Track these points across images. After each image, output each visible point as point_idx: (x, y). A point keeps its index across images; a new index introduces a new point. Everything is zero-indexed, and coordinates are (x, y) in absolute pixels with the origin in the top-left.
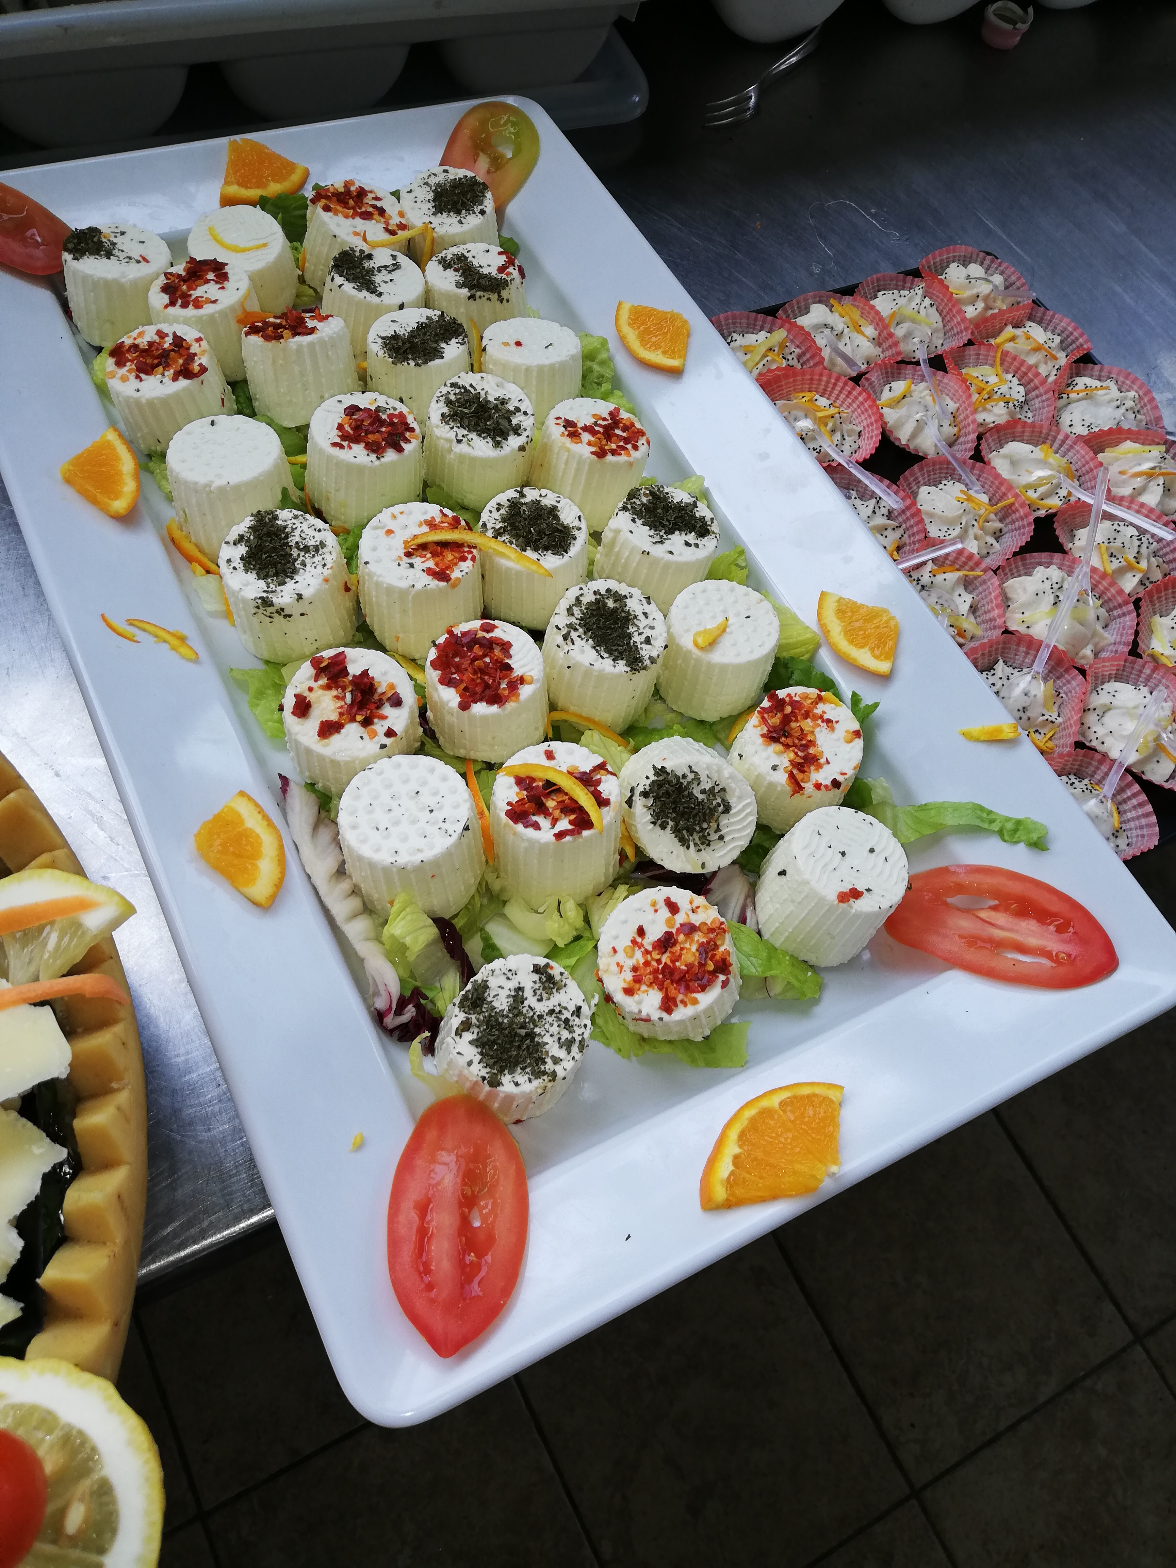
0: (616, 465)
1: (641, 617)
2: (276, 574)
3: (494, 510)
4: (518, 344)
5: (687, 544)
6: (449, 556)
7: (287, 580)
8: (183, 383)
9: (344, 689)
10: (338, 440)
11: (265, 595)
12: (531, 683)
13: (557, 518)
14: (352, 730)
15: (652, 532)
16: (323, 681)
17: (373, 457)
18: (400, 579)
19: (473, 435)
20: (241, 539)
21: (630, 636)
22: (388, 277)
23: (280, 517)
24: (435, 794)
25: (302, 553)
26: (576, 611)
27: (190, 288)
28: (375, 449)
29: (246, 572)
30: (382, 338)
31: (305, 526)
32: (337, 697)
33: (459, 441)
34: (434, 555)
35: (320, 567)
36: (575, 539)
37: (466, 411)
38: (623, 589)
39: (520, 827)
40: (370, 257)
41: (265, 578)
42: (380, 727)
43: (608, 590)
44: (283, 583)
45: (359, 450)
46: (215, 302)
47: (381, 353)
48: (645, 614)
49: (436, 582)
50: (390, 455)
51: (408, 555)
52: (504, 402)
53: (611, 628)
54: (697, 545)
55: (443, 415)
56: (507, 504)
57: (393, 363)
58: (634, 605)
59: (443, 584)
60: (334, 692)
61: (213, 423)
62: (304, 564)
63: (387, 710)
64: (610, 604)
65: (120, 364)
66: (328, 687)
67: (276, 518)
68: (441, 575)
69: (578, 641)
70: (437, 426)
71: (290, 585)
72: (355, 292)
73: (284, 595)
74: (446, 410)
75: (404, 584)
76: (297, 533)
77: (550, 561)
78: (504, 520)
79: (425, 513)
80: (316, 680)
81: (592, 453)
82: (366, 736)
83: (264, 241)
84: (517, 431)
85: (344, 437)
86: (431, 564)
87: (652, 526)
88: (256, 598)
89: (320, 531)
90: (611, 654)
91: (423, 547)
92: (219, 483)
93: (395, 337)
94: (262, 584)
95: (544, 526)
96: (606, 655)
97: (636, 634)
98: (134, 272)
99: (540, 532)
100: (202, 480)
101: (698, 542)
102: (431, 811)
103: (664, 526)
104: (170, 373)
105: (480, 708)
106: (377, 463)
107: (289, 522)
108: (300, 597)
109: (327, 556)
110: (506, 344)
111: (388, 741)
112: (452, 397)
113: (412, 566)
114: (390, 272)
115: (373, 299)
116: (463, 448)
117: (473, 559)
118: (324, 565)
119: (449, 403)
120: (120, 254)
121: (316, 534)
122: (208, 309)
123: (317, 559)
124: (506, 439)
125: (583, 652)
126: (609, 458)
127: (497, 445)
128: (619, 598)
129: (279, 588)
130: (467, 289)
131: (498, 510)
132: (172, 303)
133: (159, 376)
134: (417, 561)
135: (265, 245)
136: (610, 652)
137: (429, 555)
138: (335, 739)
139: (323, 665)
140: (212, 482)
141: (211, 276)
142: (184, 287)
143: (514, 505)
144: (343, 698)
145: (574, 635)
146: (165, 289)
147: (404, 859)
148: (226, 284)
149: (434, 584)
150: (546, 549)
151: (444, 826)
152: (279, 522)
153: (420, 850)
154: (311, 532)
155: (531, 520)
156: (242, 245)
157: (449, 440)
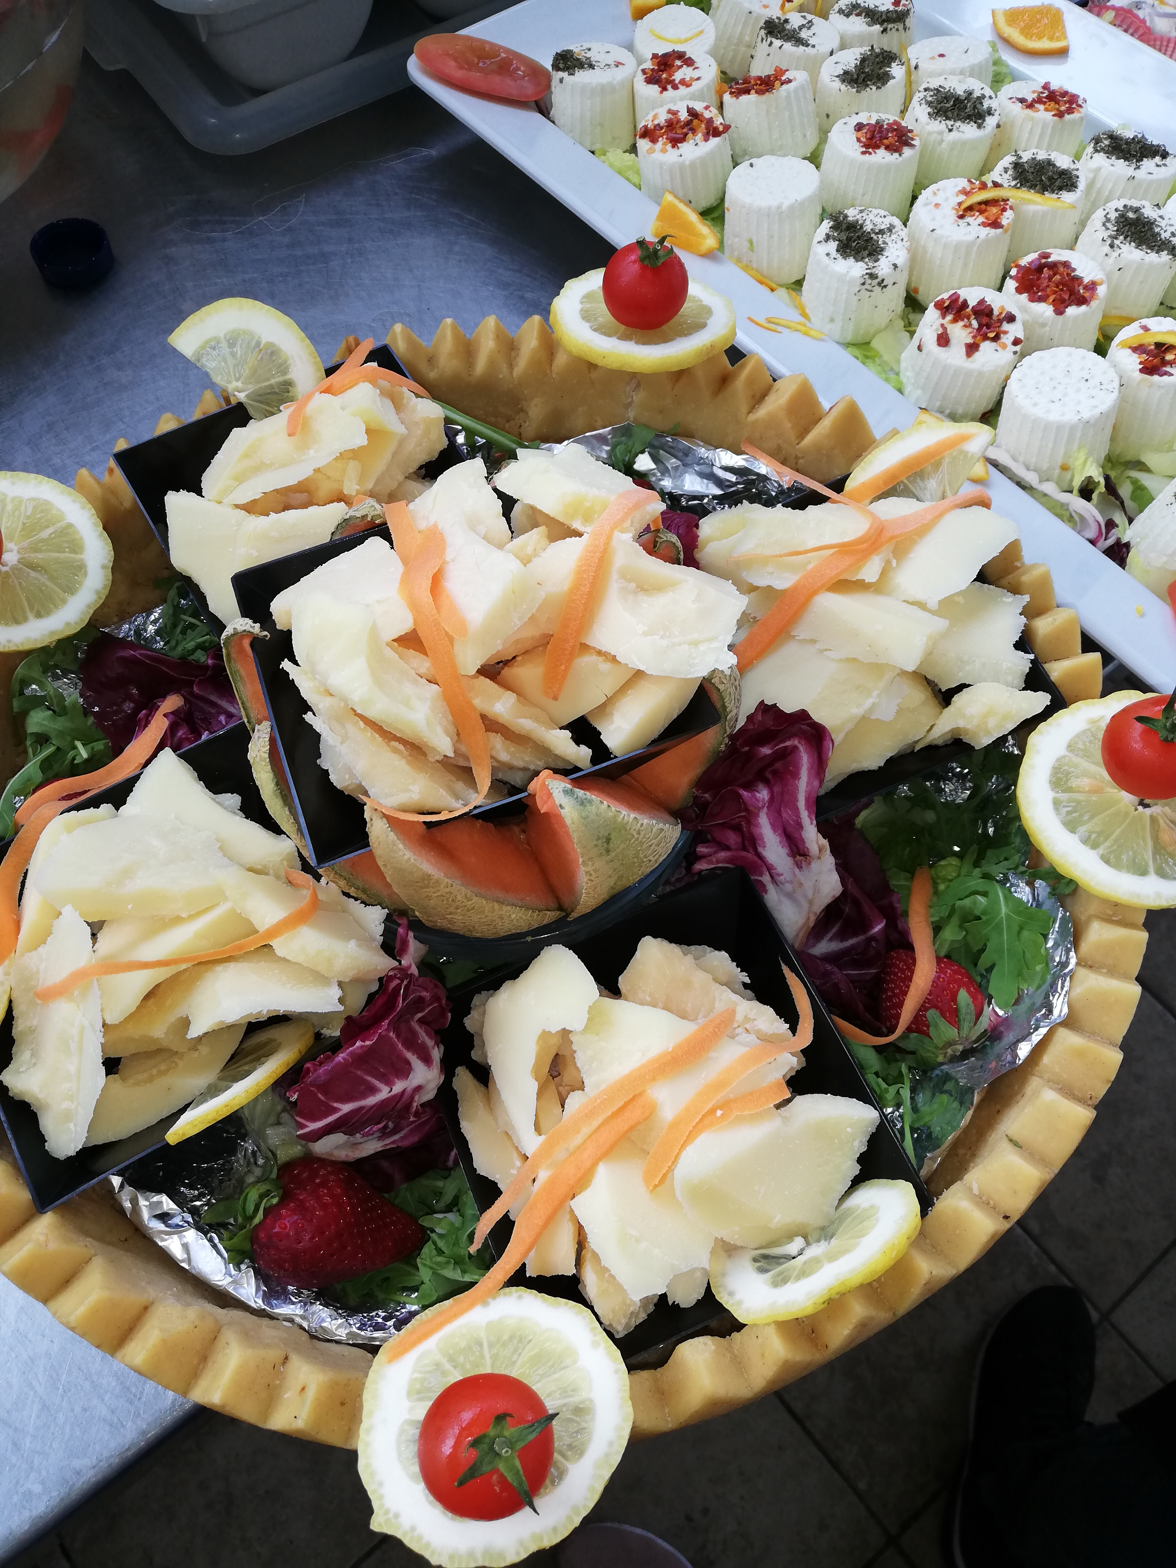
0: (1073, 122)
1: (1159, 219)
2: (870, 255)
3: (1003, 173)
4: (942, 56)
5: (1157, 166)
6: (994, 210)
7: (880, 257)
8: (714, 141)
9: (968, 318)
10: (864, 149)
11: (868, 271)
12: (1101, 284)
13: (1054, 165)
14: (986, 347)
15: (1127, 163)
16: (949, 317)
17: (896, 155)
18: (966, 234)
19: (958, 123)
20: (828, 238)
21: (1159, 234)
22: (810, 33)
23: (849, 214)
24: (1083, 369)
25: (880, 236)
26: (1109, 225)
27: (671, 76)
28: (892, 149)
29: (845, 258)
30: (837, 77)
31: (871, 216)
32: (965, 326)
33: (950, 130)
34: (981, 212)
35: (899, 242)
36: (1078, 177)
37: (947, 105)
38: (1135, 203)
39: (1156, 378)
40: (786, 21)
41: (862, 259)
42: (1007, 339)
43: (1125, 206)
44: (877, 260)
45: (881, 152)
46: (698, 79)
47: (843, 87)
48: (1161, 217)
49: (994, 230)
50: (907, 151)
51: (961, 217)
52: (970, 94)
53: (1142, 232)
54: (1165, 165)
55: (929, 114)
56: (1011, 166)
57: (857, 92)
58: (1149, 212)
59: (999, 231)
60: (961, 323)
61: (751, 165)
62: (884, 243)
63: (1006, 326)
64: (1131, 215)
65: (654, 141)
66: (955, 321)
67: (846, 216)
68: (995, 224)
69: (1122, 246)
70: (928, 124)
71: (883, 259)
72: (795, 49)
73: (883, 267)
74: (930, 110)
75: (971, 238)
76: (868, 222)
77: (1067, 197)
78: (1015, 179)
79: (956, 186)
80: (944, 318)
81: (1053, 115)
82: (999, 348)
83: (700, 29)
84: (989, 112)
85: (866, 146)
86: (981, 219)
87: (1126, 159)
88: (863, 276)
89: (885, 217)
90: (1152, 250)
91: (970, 208)
92: (786, 204)
93: (846, 73)
94: (860, 264)
95: (1050, 174)
96: (1149, 251)
97: (1162, 232)
98: (619, 75)
99: (1051, 179)
100: (774, 204)
101: (1164, 162)
102: (1087, 380)
103: (1134, 156)
104: (700, 136)
105: (1072, 311)
106: (900, 159)
107: (858, 217)
108: (895, 266)
109: (900, 233)
110: (933, 58)
111: (1018, 348)
112: (930, 99)
113: (969, 224)
114: (809, 28)
115: (808, 50)
116: (954, 135)
117: (1011, 208)
118: (902, 240)
119: (929, 104)
120: (598, 64)
121: (883, 219)
122: (696, 86)
123: (893, 237)
124: (984, 120)
125: (1131, 252)
126: (1067, 117)
127: (979, 126)
128: (1137, 210)
129: (876, 264)
130: (878, 26)
131: (1006, 172)
132: (664, 89)
133: (692, 141)
134: (969, 219)
135: (702, 32)
136: (1152, 248)
137: (977, 214)
138: (977, 355)
139: (946, 305)
140: (782, 204)
141: (678, 63)
142: (664, 76)
143: (1017, 165)
144: (970, 325)
145: (1117, 242)
146: (650, 80)
147: (1086, 415)
148: (696, 65)
149: (993, 232)
150: (1060, 189)
151: (1102, 387)
152: (850, 219)
153: (1096, 407)
154: (880, 220)
155: (1038, 171)
156: (683, 37)
157: (941, 133)
